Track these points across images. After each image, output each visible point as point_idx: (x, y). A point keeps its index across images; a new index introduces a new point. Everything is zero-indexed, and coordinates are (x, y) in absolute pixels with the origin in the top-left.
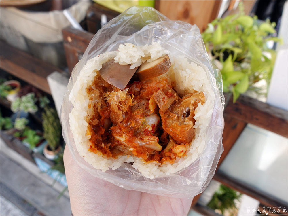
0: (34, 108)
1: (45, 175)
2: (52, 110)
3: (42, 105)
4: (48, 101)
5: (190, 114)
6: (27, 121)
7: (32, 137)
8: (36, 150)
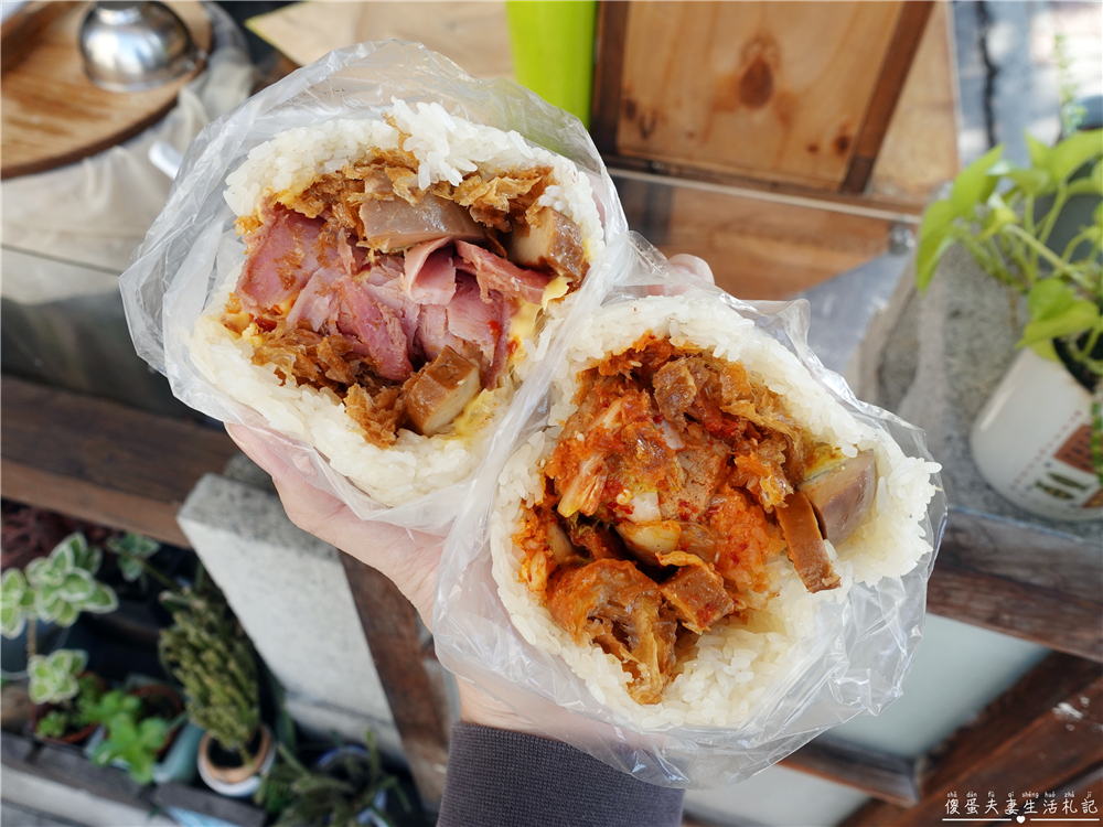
5: (618, 643)
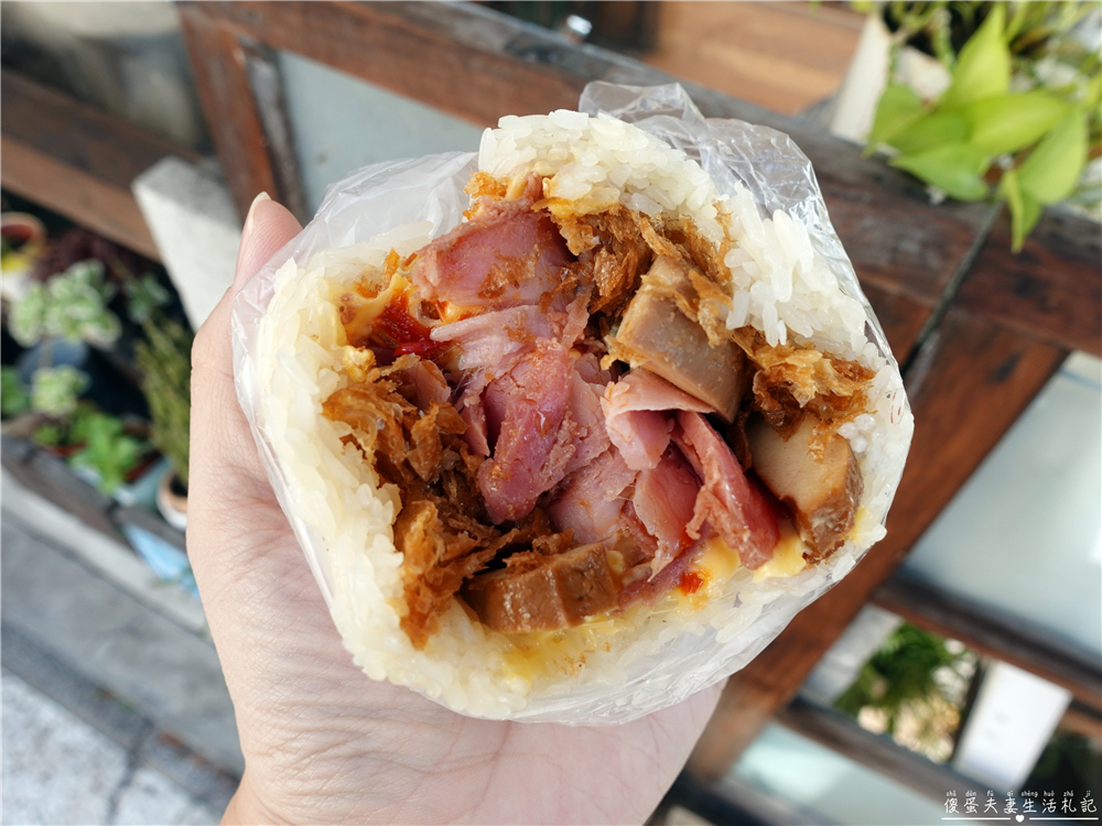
0: (106, 326)
1: (176, 591)
2: (175, 330)
3: (140, 313)
4: (160, 295)
6: (83, 380)
7: (106, 443)
8: (127, 496)
